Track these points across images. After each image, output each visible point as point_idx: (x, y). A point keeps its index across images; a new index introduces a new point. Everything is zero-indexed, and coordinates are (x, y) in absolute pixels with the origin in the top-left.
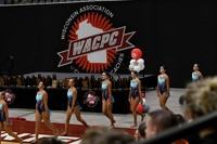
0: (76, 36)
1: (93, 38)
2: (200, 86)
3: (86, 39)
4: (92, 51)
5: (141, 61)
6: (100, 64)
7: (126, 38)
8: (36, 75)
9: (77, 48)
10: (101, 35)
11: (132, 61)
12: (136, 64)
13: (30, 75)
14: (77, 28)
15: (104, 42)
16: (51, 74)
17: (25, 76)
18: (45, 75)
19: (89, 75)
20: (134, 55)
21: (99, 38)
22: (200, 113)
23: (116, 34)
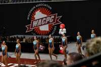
0: (34, 18)
1: (42, 19)
2: (92, 41)
3: (39, 19)
4: (41, 25)
5: (65, 29)
6: (45, 31)
7: (57, 19)
8: (16, 36)
9: (35, 24)
10: (46, 18)
11: (60, 30)
12: (62, 31)
13: (13, 36)
14: (35, 15)
15: (47, 21)
16: (23, 36)
17: (11, 37)
18: (20, 36)
19: (40, 36)
20: (61, 27)
21: (45, 19)
22: (92, 54)
23: (53, 17)
